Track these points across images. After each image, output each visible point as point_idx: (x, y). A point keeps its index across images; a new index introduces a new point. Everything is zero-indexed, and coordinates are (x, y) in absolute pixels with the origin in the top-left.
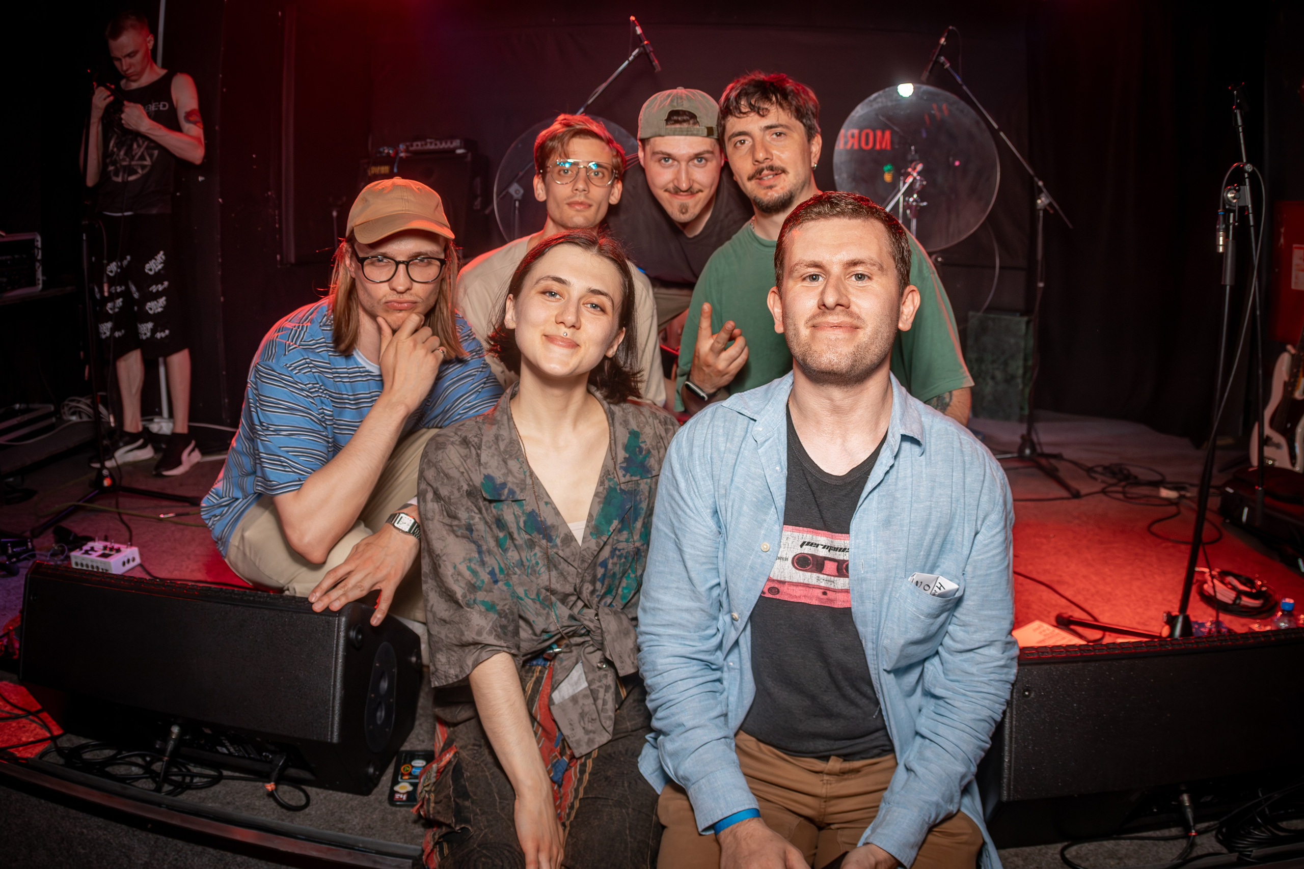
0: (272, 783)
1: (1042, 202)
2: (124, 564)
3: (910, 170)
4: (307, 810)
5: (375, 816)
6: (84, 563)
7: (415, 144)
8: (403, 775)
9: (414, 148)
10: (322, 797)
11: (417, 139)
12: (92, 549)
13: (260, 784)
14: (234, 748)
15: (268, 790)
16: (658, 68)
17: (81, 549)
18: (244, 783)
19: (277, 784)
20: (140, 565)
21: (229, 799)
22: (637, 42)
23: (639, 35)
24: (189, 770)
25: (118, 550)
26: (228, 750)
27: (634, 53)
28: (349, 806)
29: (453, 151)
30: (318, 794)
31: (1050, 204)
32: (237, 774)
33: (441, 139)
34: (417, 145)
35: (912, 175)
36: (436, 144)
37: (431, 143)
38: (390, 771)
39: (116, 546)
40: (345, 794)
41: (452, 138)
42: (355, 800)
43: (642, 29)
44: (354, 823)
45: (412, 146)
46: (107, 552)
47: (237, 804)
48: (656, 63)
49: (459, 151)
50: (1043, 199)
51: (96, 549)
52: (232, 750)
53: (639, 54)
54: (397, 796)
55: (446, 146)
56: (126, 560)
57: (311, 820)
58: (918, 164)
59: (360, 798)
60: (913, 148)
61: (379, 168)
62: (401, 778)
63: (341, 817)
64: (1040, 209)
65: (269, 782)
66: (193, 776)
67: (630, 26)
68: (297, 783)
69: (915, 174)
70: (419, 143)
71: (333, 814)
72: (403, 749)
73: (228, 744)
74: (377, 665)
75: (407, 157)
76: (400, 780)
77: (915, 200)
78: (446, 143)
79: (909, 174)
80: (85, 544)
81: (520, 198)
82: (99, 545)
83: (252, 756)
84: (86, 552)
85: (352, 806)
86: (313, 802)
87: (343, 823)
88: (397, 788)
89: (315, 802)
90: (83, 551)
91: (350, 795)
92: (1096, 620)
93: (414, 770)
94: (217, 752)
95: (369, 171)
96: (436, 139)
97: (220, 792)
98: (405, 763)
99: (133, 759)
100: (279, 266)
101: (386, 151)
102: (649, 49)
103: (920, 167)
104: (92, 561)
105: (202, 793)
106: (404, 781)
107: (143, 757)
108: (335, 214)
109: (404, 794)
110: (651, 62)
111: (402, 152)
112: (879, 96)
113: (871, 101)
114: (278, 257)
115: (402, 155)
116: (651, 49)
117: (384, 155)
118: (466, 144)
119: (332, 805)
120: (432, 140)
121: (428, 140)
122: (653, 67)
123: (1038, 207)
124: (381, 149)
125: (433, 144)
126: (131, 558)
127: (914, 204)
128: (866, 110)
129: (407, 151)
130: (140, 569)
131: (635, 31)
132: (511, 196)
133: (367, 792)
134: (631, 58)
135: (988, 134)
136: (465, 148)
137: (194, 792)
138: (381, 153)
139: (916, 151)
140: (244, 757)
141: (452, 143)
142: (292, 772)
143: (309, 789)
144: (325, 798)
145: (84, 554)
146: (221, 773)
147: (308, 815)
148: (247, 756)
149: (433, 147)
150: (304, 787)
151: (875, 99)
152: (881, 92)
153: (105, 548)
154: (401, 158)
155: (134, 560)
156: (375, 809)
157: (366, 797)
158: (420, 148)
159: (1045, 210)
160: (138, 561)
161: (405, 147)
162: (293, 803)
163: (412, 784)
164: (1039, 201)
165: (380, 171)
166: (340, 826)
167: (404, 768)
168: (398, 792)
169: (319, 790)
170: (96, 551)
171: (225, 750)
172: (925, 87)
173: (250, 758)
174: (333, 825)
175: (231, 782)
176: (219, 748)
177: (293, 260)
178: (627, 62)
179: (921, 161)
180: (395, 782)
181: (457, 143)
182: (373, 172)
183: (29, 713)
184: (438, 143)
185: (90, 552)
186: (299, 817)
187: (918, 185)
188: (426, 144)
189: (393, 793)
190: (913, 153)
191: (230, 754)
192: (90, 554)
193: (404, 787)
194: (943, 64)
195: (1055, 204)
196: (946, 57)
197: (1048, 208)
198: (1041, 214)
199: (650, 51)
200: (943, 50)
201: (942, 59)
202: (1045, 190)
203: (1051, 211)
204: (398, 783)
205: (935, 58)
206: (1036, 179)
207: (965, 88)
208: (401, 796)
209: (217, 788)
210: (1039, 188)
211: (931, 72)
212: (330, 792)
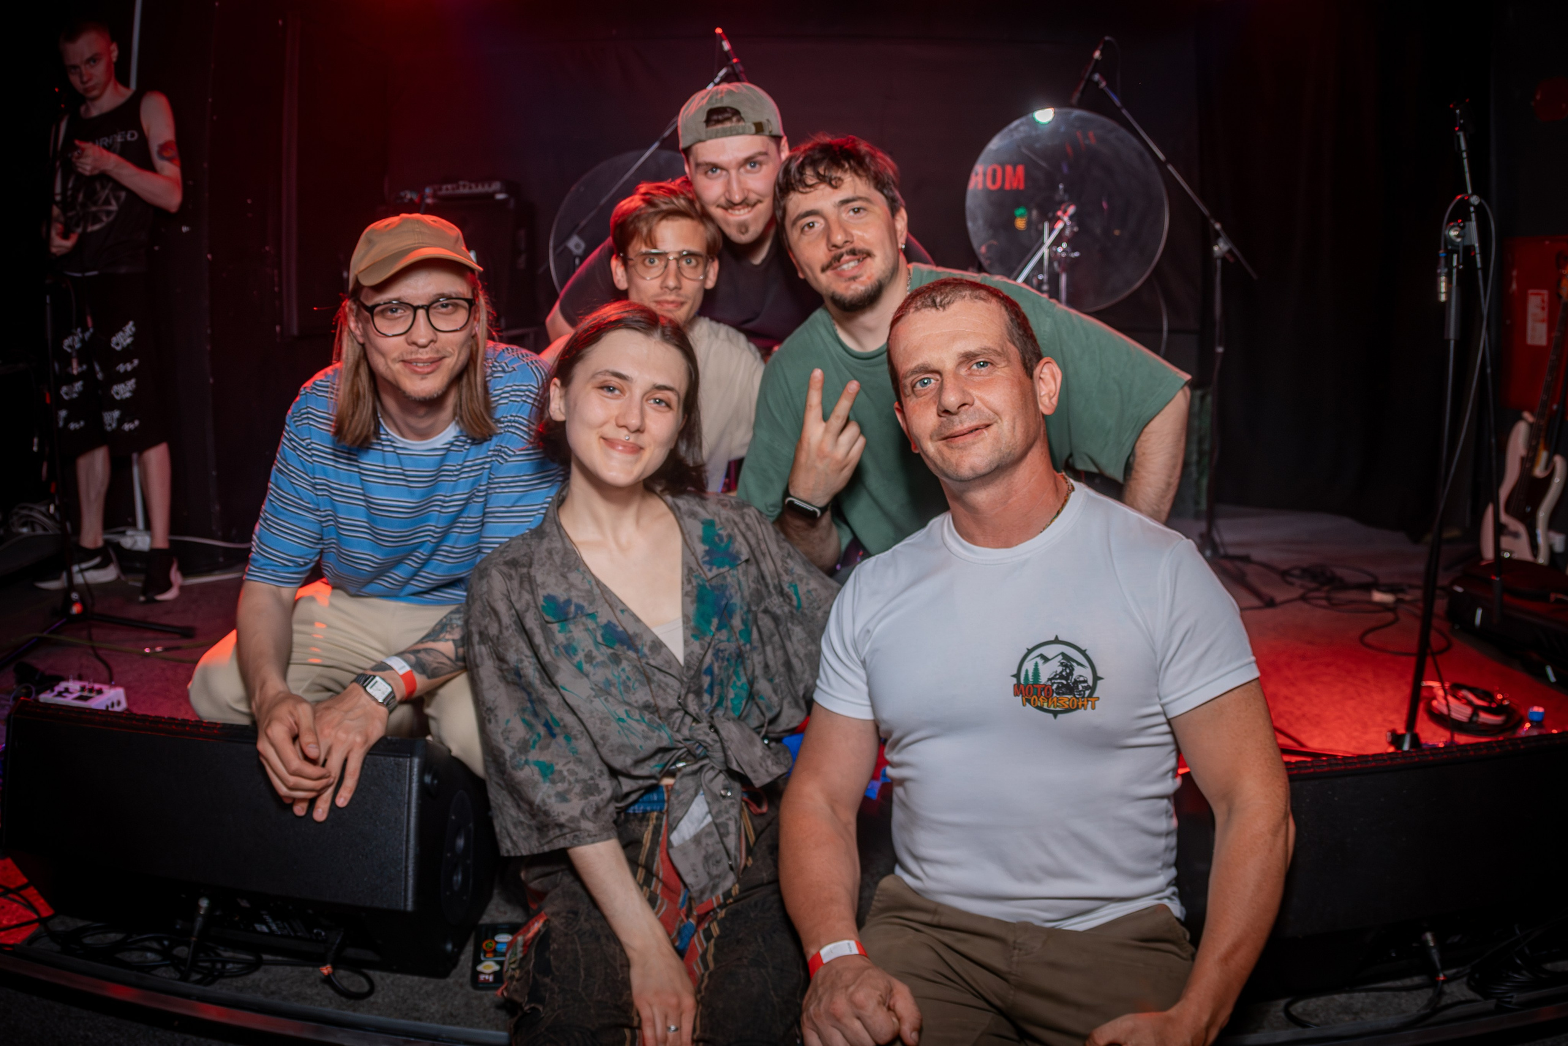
0: (329, 966)
1: (1219, 249)
3: (1059, 213)
4: (372, 999)
5: (456, 1002)
7: (446, 187)
8: (485, 953)
9: (443, 193)
10: (388, 982)
11: (447, 181)
12: (67, 690)
13: (310, 969)
14: (277, 925)
15: (323, 974)
18: (289, 968)
19: (334, 967)
21: (273, 987)
22: (725, 59)
23: (726, 52)
24: (219, 955)
25: (101, 692)
26: (269, 927)
28: (422, 992)
29: (491, 196)
30: (383, 979)
31: (1230, 251)
32: (280, 958)
33: (477, 181)
34: (448, 189)
35: (1062, 220)
36: (471, 188)
37: (465, 187)
38: (469, 949)
39: (97, 686)
40: (416, 978)
41: (491, 180)
42: (430, 984)
43: (730, 44)
44: (432, 1011)
45: (441, 190)
46: (85, 693)
47: (285, 993)
49: (500, 196)
50: (1220, 245)
52: (274, 927)
54: (481, 977)
55: (484, 191)
56: (110, 703)
57: (379, 1008)
58: (1069, 206)
59: (435, 981)
60: (1061, 186)
62: (485, 956)
63: (416, 1004)
64: (1215, 258)
65: (325, 964)
66: (225, 962)
67: (718, 39)
68: (357, 966)
69: (1066, 219)
70: (450, 187)
71: (405, 1000)
72: (481, 922)
73: (269, 920)
74: (453, 817)
75: (434, 203)
76: (482, 958)
77: (1064, 251)
78: (483, 186)
79: (1059, 219)
82: (75, 685)
83: (299, 934)
84: (60, 695)
85: (426, 992)
86: (378, 988)
87: (418, 1011)
88: (480, 968)
89: (380, 988)
90: (56, 693)
91: (424, 979)
92: (1301, 745)
93: (498, 946)
94: (255, 931)
96: (471, 182)
97: (260, 980)
98: (486, 939)
99: (148, 944)
100: (278, 340)
101: (409, 196)
102: (739, 69)
103: (1071, 210)
105: (239, 982)
106: (488, 959)
107: (159, 940)
109: (489, 974)
111: (429, 197)
112: (1022, 124)
113: (1011, 130)
114: (277, 328)
115: (429, 200)
118: (510, 188)
119: (402, 990)
120: (467, 183)
121: (461, 183)
123: (1214, 256)
124: (402, 194)
125: (468, 187)
126: (115, 701)
127: (1064, 255)
128: (1006, 141)
129: (433, 197)
131: (722, 47)
132: (571, 250)
133: (445, 974)
135: (1154, 168)
136: (507, 193)
137: (227, 981)
138: (402, 198)
139: (1065, 190)
140: (290, 936)
141: (490, 186)
142: (351, 952)
143: (371, 973)
144: (392, 983)
145: (56, 696)
146: (260, 958)
147: (373, 1003)
148: (292, 934)
149: (467, 191)
150: (366, 971)
151: (1017, 128)
152: (1024, 119)
153: (83, 689)
154: (428, 204)
155: (119, 703)
156: (456, 994)
157: (442, 980)
158: (450, 192)
159: (1224, 259)
160: (124, 704)
161: (432, 191)
162: (353, 989)
163: (499, 963)
164: (1216, 248)
166: (415, 1014)
167: (487, 944)
168: (482, 973)
169: (384, 974)
170: (72, 693)
171: (265, 929)
172: (1077, 113)
173: (297, 937)
174: (406, 1014)
175: (274, 969)
176: (258, 926)
177: (294, 332)
179: (1072, 201)
180: (477, 961)
181: (496, 186)
183: (9, 891)
184: (473, 186)
185: (65, 695)
186: (364, 1006)
187: (1067, 232)
188: (458, 188)
189: (476, 974)
190: (1061, 193)
191: (272, 932)
192: (65, 697)
193: (489, 966)
194: (1097, 84)
195: (1236, 251)
196: (1102, 75)
197: (1228, 256)
198: (1219, 263)
199: (741, 72)
200: (1098, 66)
201: (1097, 77)
202: (1222, 234)
203: (1231, 260)
204: (480, 962)
205: (1087, 76)
206: (1212, 221)
207: (1124, 112)
208: (487, 977)
209: (257, 975)
210: (1216, 232)
211: (1083, 92)
212: (398, 975)
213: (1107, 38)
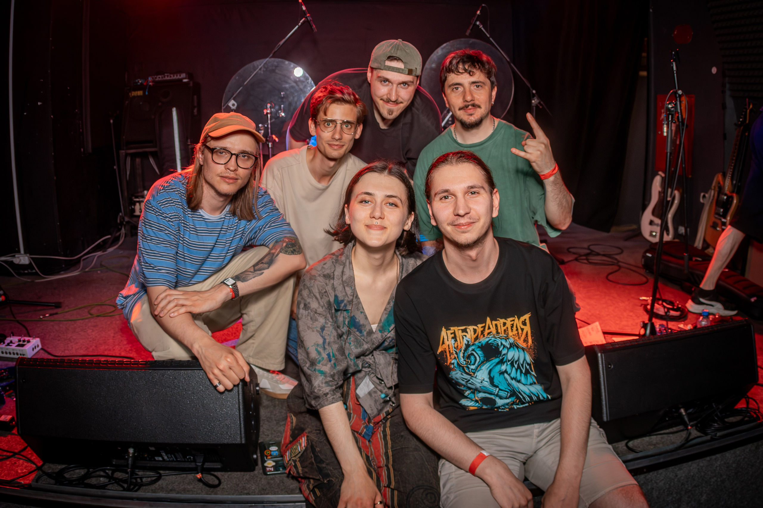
0: (200, 474)
1: (535, 102)
2: (33, 350)
4: (221, 486)
5: (263, 483)
6: (8, 351)
7: (158, 76)
8: (267, 457)
9: (157, 79)
10: (226, 477)
11: (158, 73)
12: (11, 342)
13: (187, 476)
14: (168, 456)
15: (198, 478)
16: (316, 30)
17: (4, 343)
19: (202, 474)
20: (42, 349)
21: (170, 487)
22: (303, 14)
23: (304, 11)
24: (137, 475)
25: (29, 341)
26: (163, 458)
27: (301, 21)
28: (245, 479)
29: (181, 80)
30: (223, 476)
31: (539, 103)
32: (169, 472)
33: (174, 73)
34: (159, 78)
36: (171, 77)
37: (168, 76)
39: (27, 339)
40: (239, 473)
41: (180, 72)
42: (247, 475)
43: (306, 7)
44: (253, 488)
45: (156, 78)
46: (21, 343)
48: (314, 27)
49: (185, 80)
50: (536, 100)
51: (13, 342)
52: (166, 458)
53: (304, 22)
54: (268, 469)
55: (177, 78)
56: (34, 347)
57: (227, 492)
59: (249, 473)
61: (136, 92)
63: (244, 486)
64: (533, 106)
65: (198, 473)
66: (141, 478)
67: (299, 5)
68: (210, 471)
70: (160, 76)
71: (238, 485)
72: (259, 441)
73: (164, 454)
75: (153, 85)
76: (265, 459)
78: (177, 76)
80: (5, 339)
81: (235, 109)
82: (15, 339)
83: (179, 459)
84: (8, 345)
85: (246, 480)
86: (222, 481)
87: (246, 490)
88: (266, 464)
90: (6, 344)
91: (242, 473)
93: (272, 453)
94: (155, 460)
95: (130, 94)
96: (171, 73)
97: (162, 484)
98: (265, 449)
99: (98, 473)
100: (83, 156)
101: (140, 82)
102: (309, 18)
104: (13, 350)
105: (154, 488)
106: (269, 460)
107: (104, 471)
108: (112, 121)
109: (271, 467)
110: (311, 26)
111: (150, 82)
112: (447, 45)
114: (82, 150)
115: (151, 84)
116: (311, 19)
117: (139, 84)
118: (190, 76)
119: (234, 480)
120: (168, 74)
121: (166, 74)
122: (312, 30)
123: (533, 105)
124: (137, 81)
125: (169, 76)
126: (36, 345)
129: (152, 82)
130: (42, 351)
131: (302, 8)
132: (230, 107)
133: (253, 470)
134: (300, 24)
136: (189, 78)
137: (147, 487)
138: (137, 83)
140: (173, 461)
141: (180, 76)
142: (207, 465)
143: (216, 473)
144: (228, 477)
145: (6, 345)
146: (160, 474)
147: (223, 488)
148: (175, 460)
149: (169, 78)
151: (444, 47)
152: (448, 43)
153: (20, 341)
154: (150, 85)
155: (38, 346)
156: (261, 478)
157: (252, 473)
158: (160, 79)
159: (537, 106)
160: (40, 347)
161: (151, 79)
162: (211, 483)
163: (274, 461)
164: (533, 101)
165: (137, 94)
166: (245, 492)
167: (266, 452)
168: (267, 467)
169: (222, 473)
170: (14, 343)
171: (160, 459)
172: (472, 40)
173: (177, 461)
174: (241, 492)
175: (167, 478)
176: (157, 458)
177: (90, 150)
178: (297, 27)
180: (263, 462)
181: (183, 75)
182: (133, 95)
183: (15, 454)
184: (172, 76)
185: (11, 344)
186: (219, 491)
188: (165, 77)
189: (264, 468)
191: (164, 460)
192: (11, 346)
193: (270, 464)
194: (478, 26)
195: (542, 103)
196: (480, 22)
197: (539, 105)
198: (534, 108)
199: (311, 20)
200: (479, 18)
201: (478, 23)
202: (536, 95)
203: (541, 107)
204: (265, 461)
205: (473, 23)
206: (531, 89)
207: (491, 39)
208: (270, 469)
209: (160, 482)
210: (533, 94)
211: (471, 30)
212: (229, 473)
213: (483, 5)
